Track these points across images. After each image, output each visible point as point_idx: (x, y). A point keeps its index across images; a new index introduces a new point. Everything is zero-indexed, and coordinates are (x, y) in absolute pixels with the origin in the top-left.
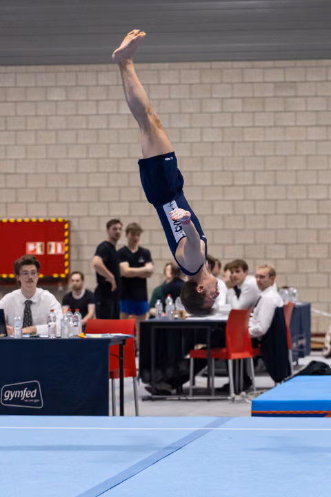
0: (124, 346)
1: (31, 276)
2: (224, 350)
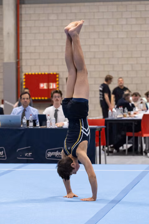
0: (101, 131)
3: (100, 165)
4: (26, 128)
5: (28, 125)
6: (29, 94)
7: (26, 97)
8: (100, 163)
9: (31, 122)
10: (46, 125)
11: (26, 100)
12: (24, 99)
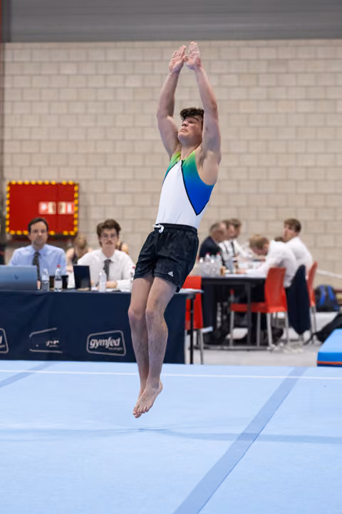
0: (194, 301)
1: (110, 239)
2: (262, 305)
3: (192, 366)
4: (48, 290)
5: (52, 285)
6: (45, 223)
7: (42, 228)
8: (192, 362)
9: (58, 280)
10: (90, 286)
11: (40, 234)
12: (36, 231)
